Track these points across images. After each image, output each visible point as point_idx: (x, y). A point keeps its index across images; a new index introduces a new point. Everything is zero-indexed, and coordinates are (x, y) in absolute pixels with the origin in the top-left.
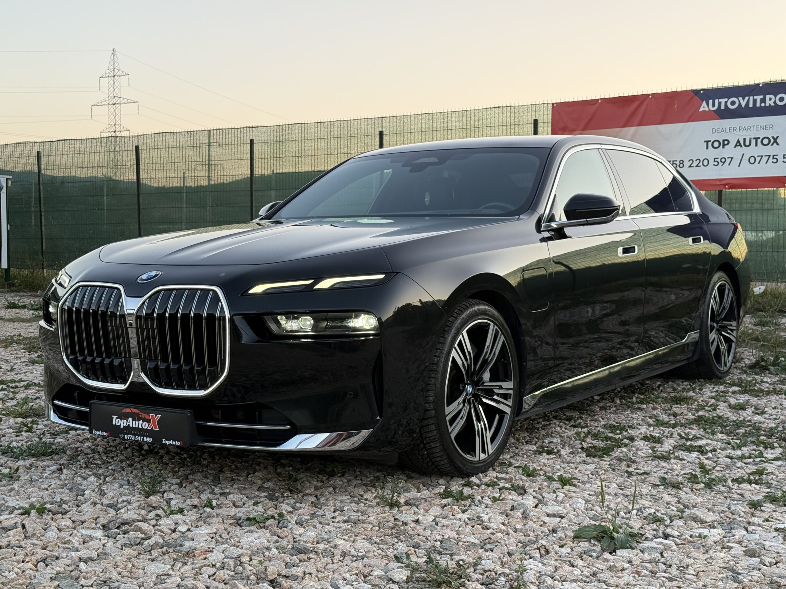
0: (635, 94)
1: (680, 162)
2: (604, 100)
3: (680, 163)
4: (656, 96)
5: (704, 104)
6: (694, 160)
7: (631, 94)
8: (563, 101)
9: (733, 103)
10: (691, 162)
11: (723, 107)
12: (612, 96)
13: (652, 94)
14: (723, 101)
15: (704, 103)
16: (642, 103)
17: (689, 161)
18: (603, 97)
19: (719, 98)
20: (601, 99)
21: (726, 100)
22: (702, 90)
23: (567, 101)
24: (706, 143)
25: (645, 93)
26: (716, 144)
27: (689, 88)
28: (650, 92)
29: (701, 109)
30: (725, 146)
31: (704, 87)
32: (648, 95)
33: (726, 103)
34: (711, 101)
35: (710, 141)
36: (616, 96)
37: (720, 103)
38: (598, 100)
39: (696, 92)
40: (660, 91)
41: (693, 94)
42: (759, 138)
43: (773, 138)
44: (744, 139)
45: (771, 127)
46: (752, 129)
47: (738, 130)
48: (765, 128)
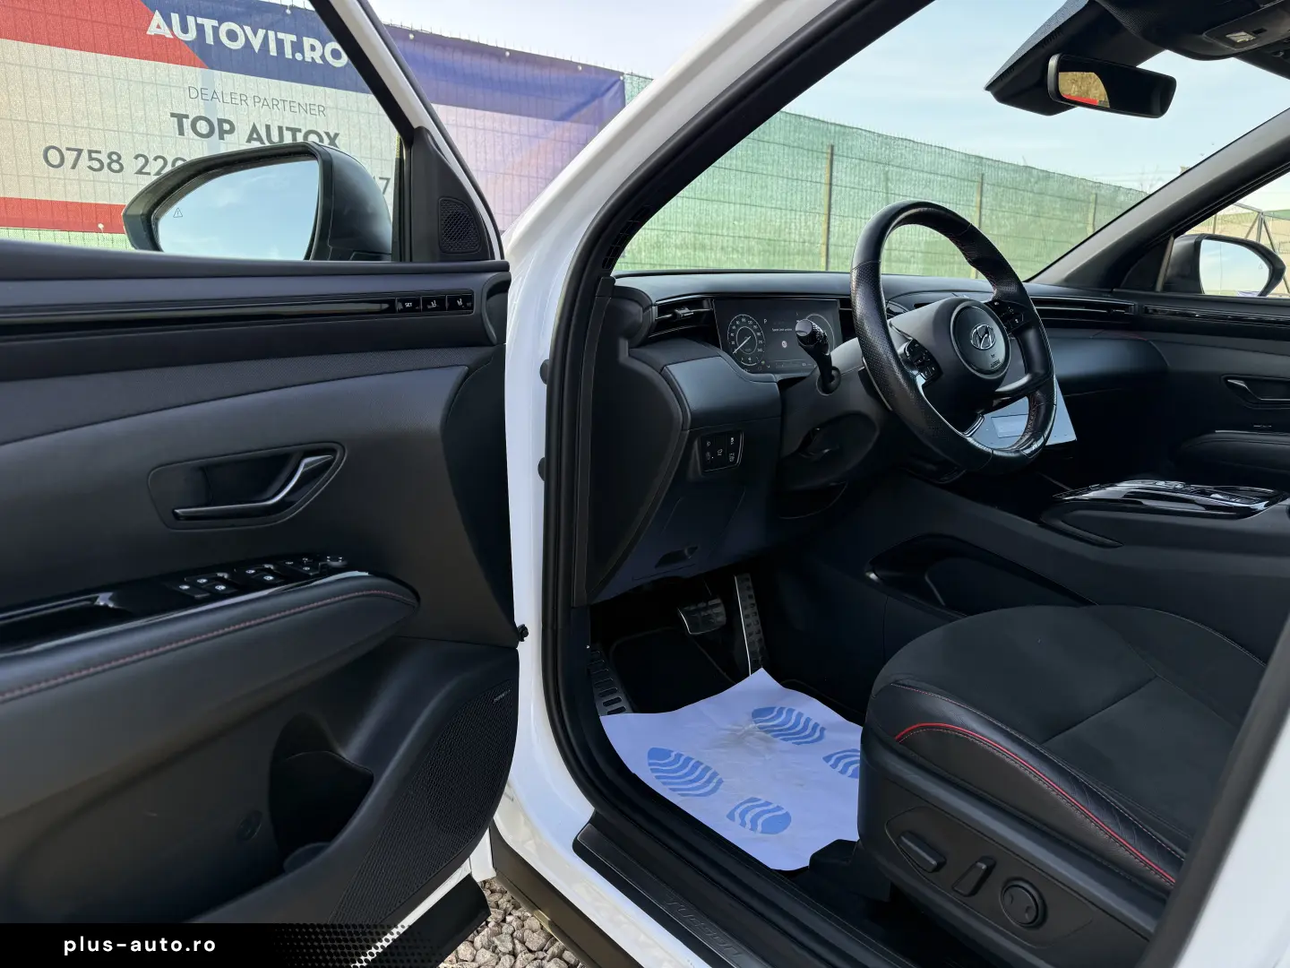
1: (109, 156)
3: (113, 161)
5: (159, 18)
6: (151, 159)
9: (232, 36)
10: (142, 160)
11: (209, 40)
14: (208, 24)
15: (159, 14)
17: (136, 157)
21: (216, 23)
24: (176, 119)
26: (203, 127)
29: (152, 30)
30: (225, 135)
33: (215, 30)
34: (176, 17)
35: (187, 117)
37: (200, 29)
42: (300, 130)
43: (327, 134)
44: (268, 128)
45: (322, 110)
46: (280, 106)
47: (250, 102)
48: (308, 109)
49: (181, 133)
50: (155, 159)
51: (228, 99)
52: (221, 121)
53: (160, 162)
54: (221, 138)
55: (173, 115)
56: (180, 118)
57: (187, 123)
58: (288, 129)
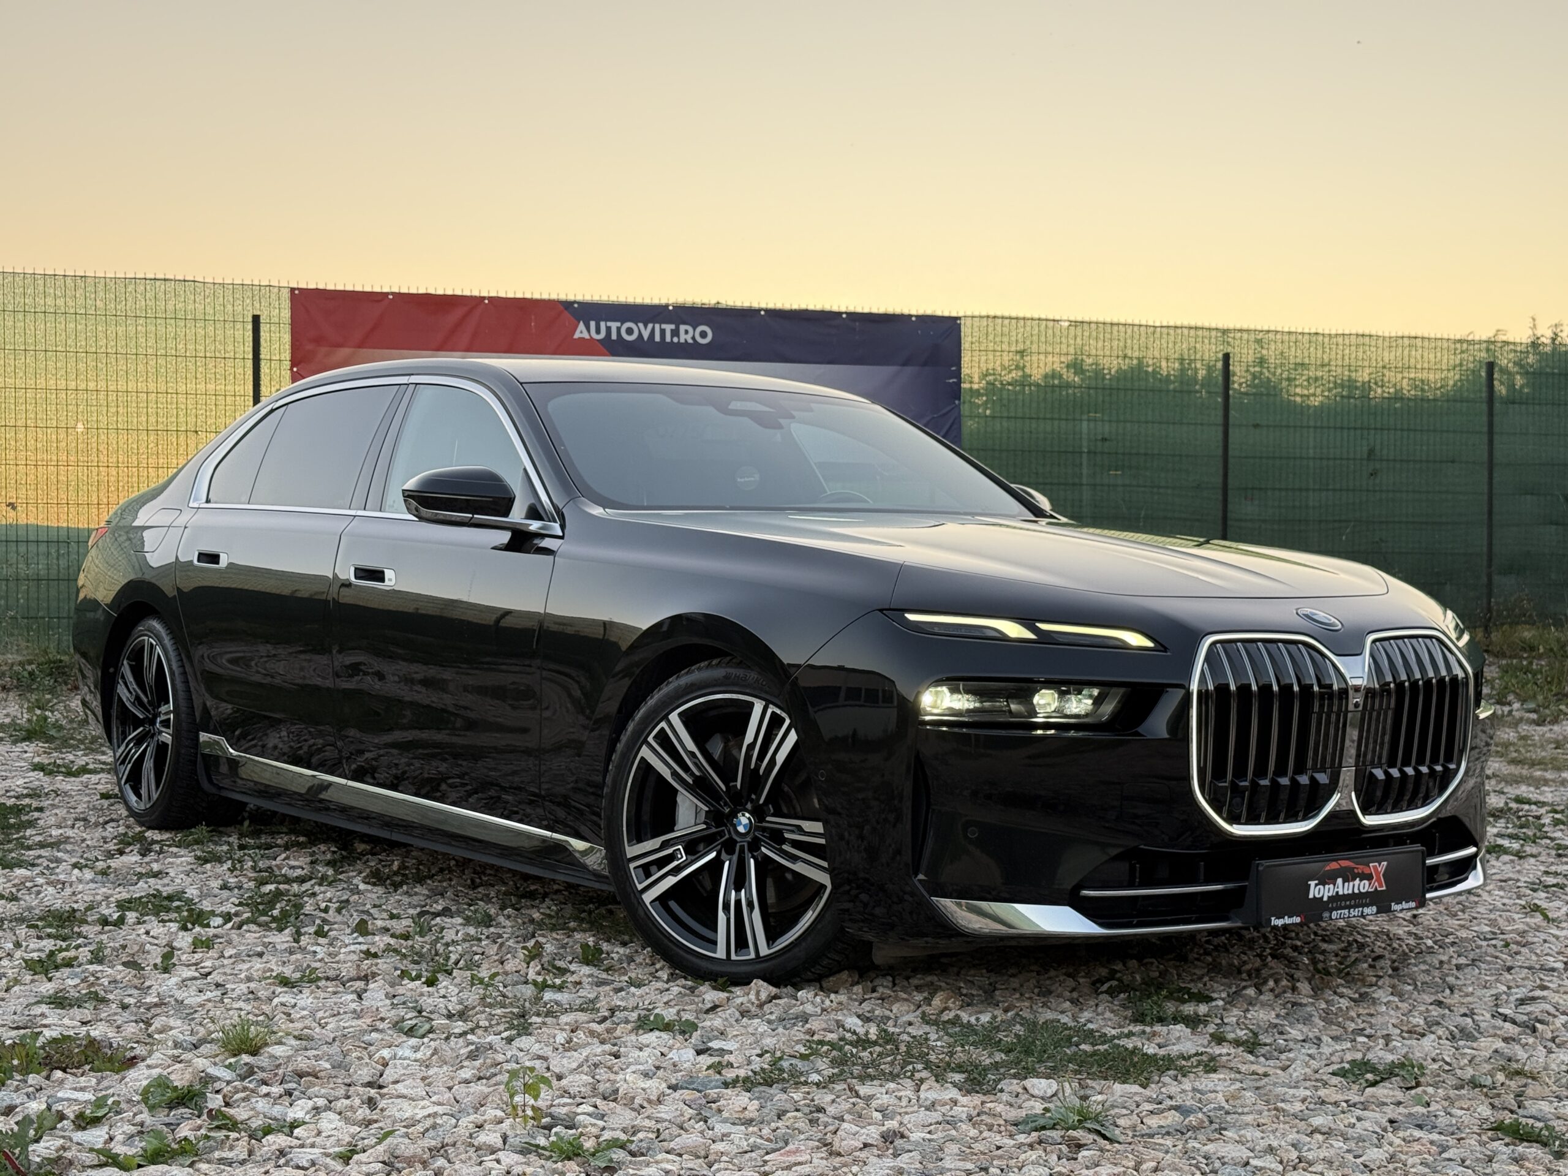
0: (458, 292)
2: (399, 296)
4: (497, 302)
5: (581, 326)
7: (449, 292)
8: (312, 286)
9: (630, 331)
11: (614, 337)
12: (413, 291)
13: (490, 298)
14: (614, 325)
15: (581, 323)
16: (469, 312)
18: (397, 290)
19: (606, 320)
20: (393, 293)
21: (619, 324)
22: (575, 302)
23: (321, 286)
25: (476, 293)
27: (554, 297)
28: (484, 294)
29: (577, 335)
31: (579, 298)
32: (484, 298)
33: (619, 329)
34: (593, 324)
36: (422, 291)
37: (609, 329)
38: (387, 294)
39: (568, 305)
40: (502, 295)
41: (562, 308)
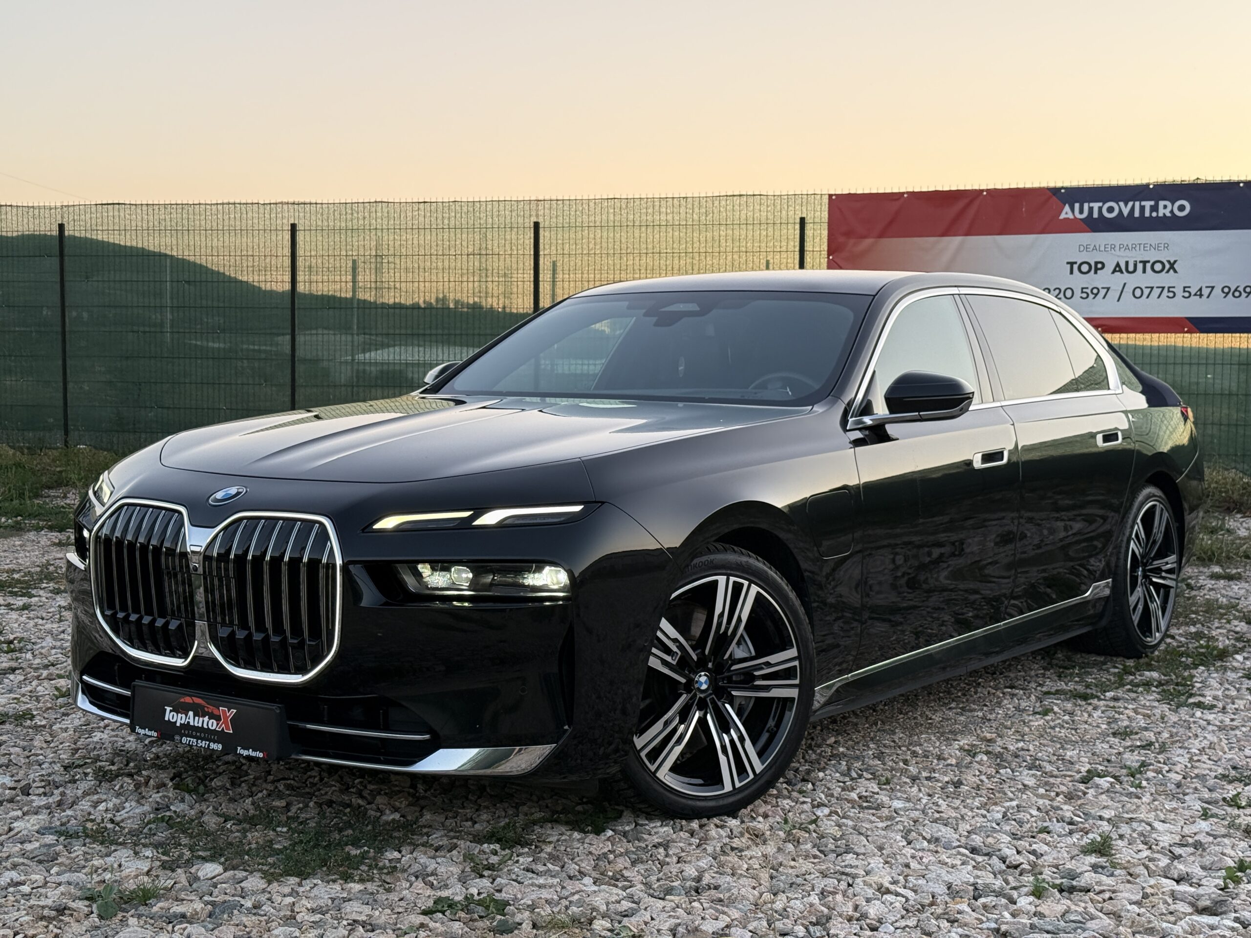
0: (962, 188)
2: (912, 194)
4: (994, 194)
5: (1067, 208)
6: (1052, 290)
7: (954, 188)
8: (846, 192)
9: (1111, 210)
11: (1096, 215)
12: (925, 189)
13: (987, 190)
14: (1096, 206)
15: (1067, 206)
16: (971, 202)
18: (911, 190)
19: (1089, 202)
20: (908, 193)
21: (1100, 204)
22: (1062, 188)
23: (853, 192)
24: (1069, 266)
25: (976, 187)
26: (1085, 268)
27: (1044, 185)
28: (983, 187)
29: (1063, 216)
30: (1098, 271)
31: (1067, 184)
32: (982, 191)
33: (1100, 209)
34: (1077, 206)
36: (932, 189)
37: (1091, 209)
38: (903, 193)
39: (1055, 191)
40: (999, 187)
41: (1050, 194)
42: (1149, 262)
43: (1169, 262)
44: (1127, 263)
45: (1167, 246)
46: (1137, 248)
47: (1117, 248)
48: (1157, 248)
49: (1072, 272)
50: (1055, 290)
51: (1102, 248)
52: (1096, 263)
53: (1057, 291)
54: (1096, 273)
55: (1068, 263)
56: (1072, 264)
57: (1075, 267)
58: (1141, 262)
